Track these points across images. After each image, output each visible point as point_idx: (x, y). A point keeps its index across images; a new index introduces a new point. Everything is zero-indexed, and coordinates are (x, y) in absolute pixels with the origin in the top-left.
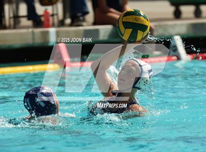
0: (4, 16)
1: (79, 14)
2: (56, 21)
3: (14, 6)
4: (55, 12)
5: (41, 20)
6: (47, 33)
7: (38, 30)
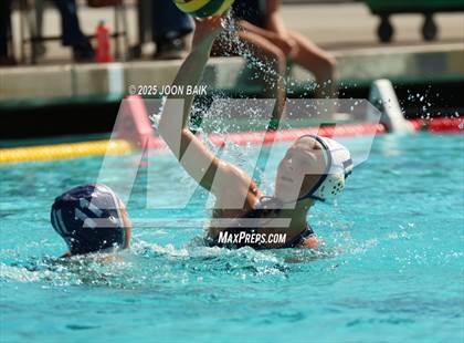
0: (10, 38)
1: (172, 34)
2: (123, 48)
3: (33, 15)
4: (121, 29)
5: (90, 45)
6: (104, 73)
7: (85, 69)
